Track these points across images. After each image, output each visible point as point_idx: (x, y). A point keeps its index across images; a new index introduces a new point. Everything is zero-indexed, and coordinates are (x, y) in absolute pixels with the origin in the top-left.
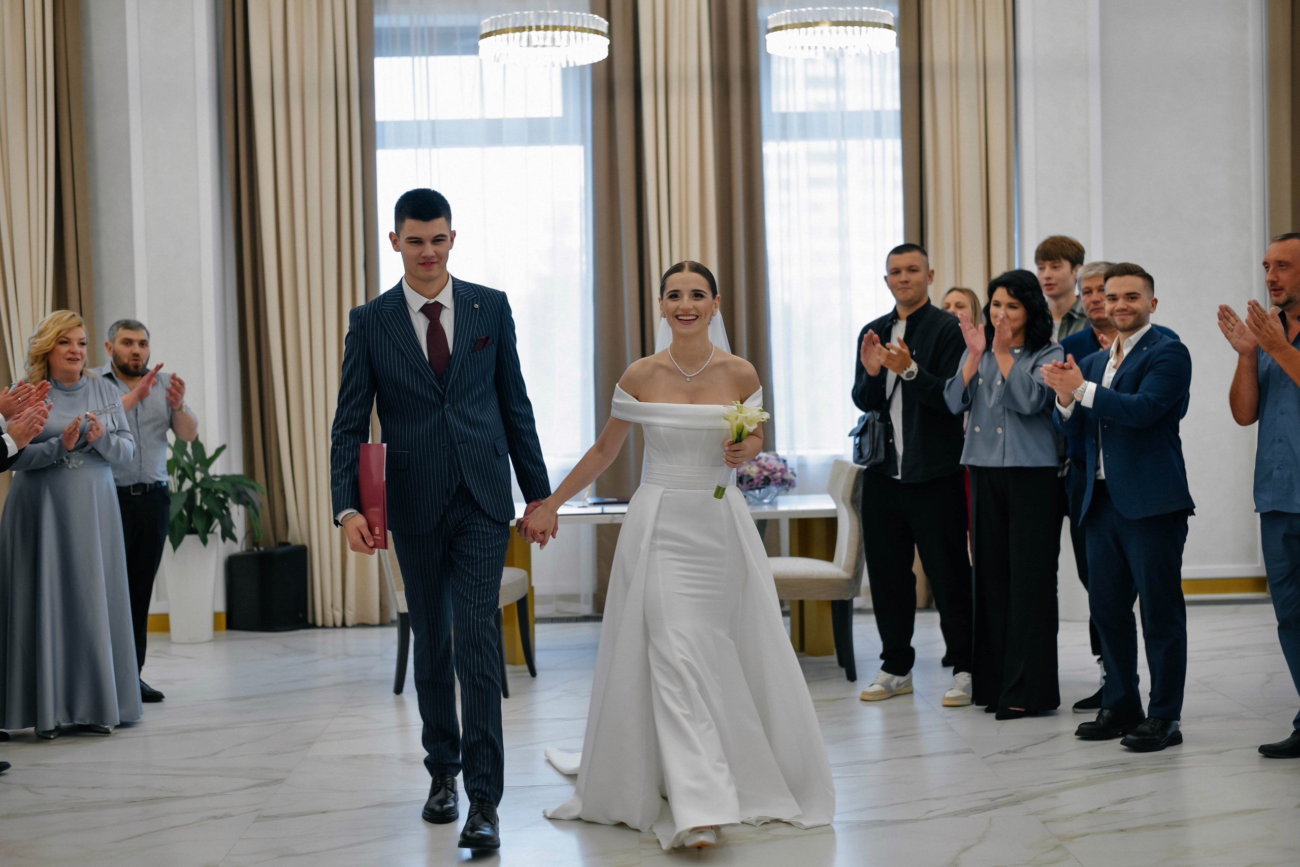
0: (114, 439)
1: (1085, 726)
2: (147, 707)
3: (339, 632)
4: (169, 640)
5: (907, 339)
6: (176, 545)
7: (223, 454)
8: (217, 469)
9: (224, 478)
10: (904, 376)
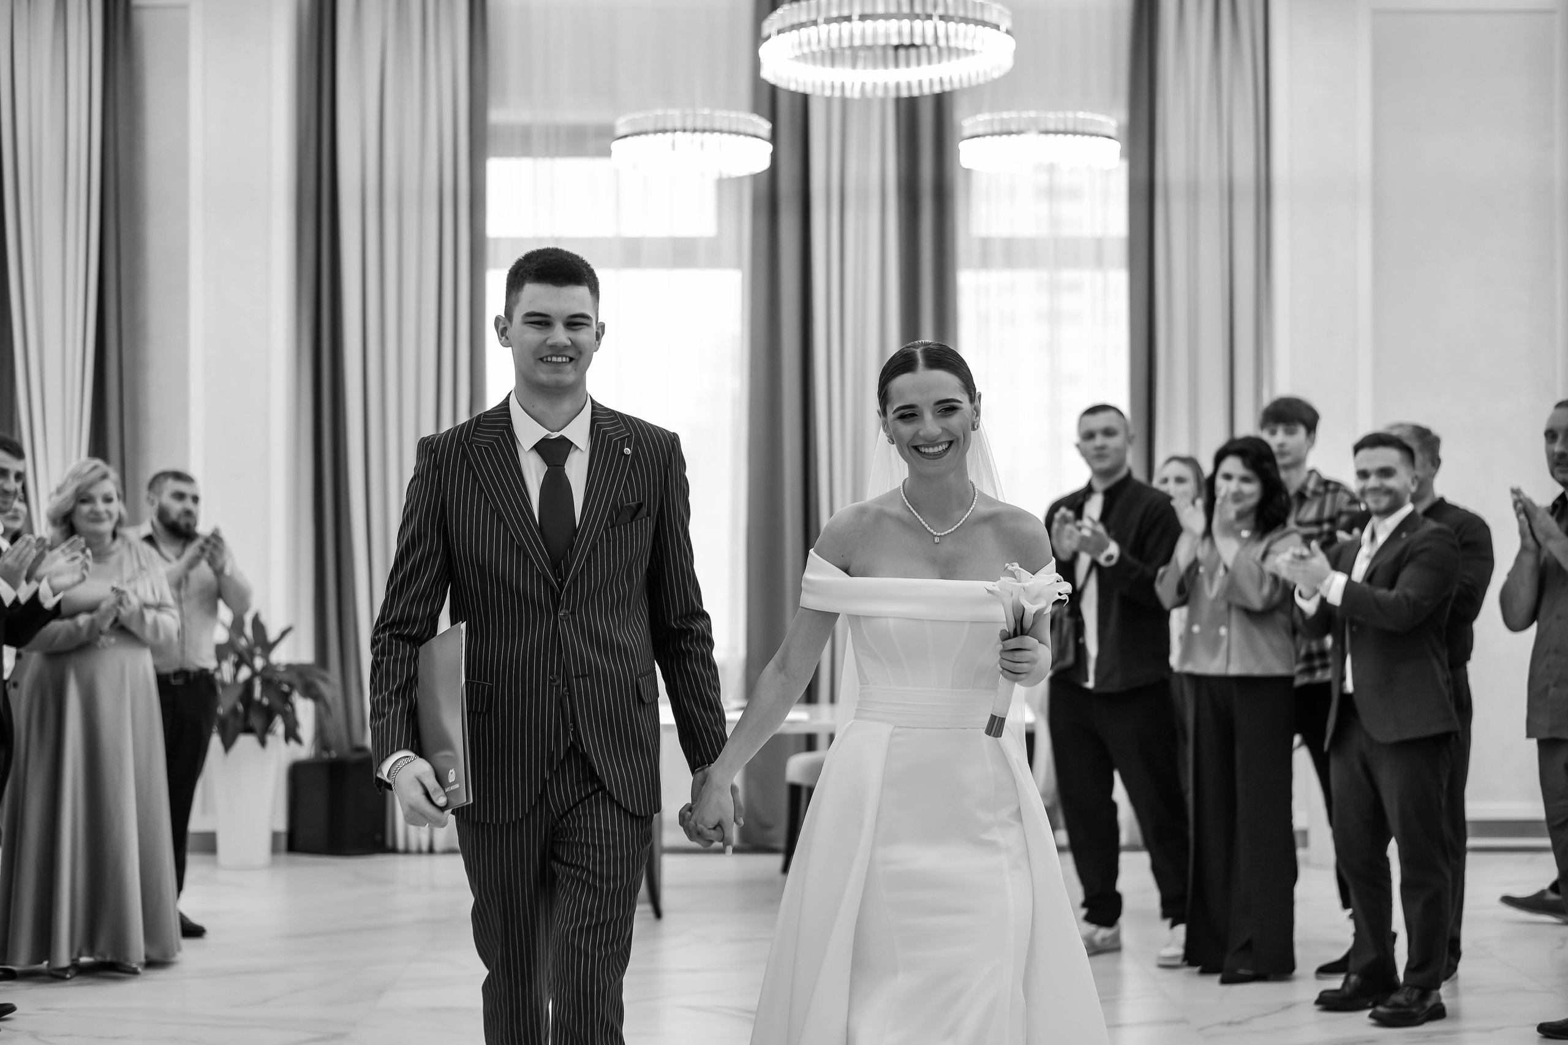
0: (150, 616)
1: (1327, 994)
2: (187, 944)
3: (425, 861)
4: (215, 863)
5: (1104, 518)
6: (228, 744)
7: (289, 638)
8: (281, 656)
9: (289, 667)
10: (1102, 560)
